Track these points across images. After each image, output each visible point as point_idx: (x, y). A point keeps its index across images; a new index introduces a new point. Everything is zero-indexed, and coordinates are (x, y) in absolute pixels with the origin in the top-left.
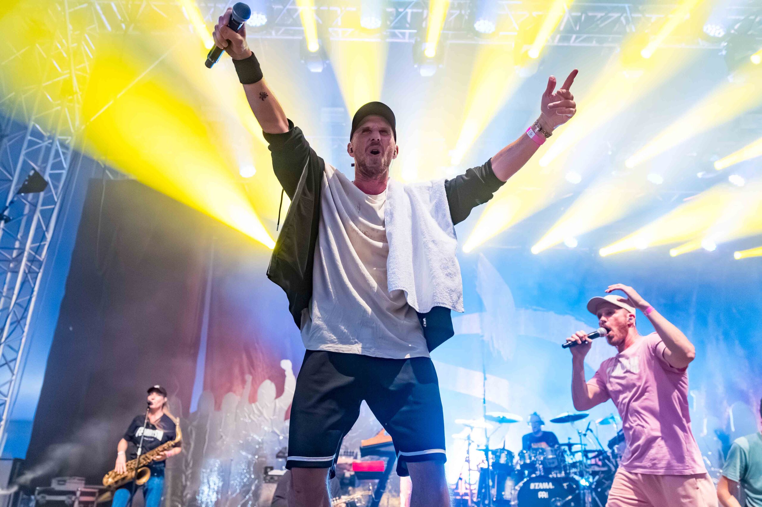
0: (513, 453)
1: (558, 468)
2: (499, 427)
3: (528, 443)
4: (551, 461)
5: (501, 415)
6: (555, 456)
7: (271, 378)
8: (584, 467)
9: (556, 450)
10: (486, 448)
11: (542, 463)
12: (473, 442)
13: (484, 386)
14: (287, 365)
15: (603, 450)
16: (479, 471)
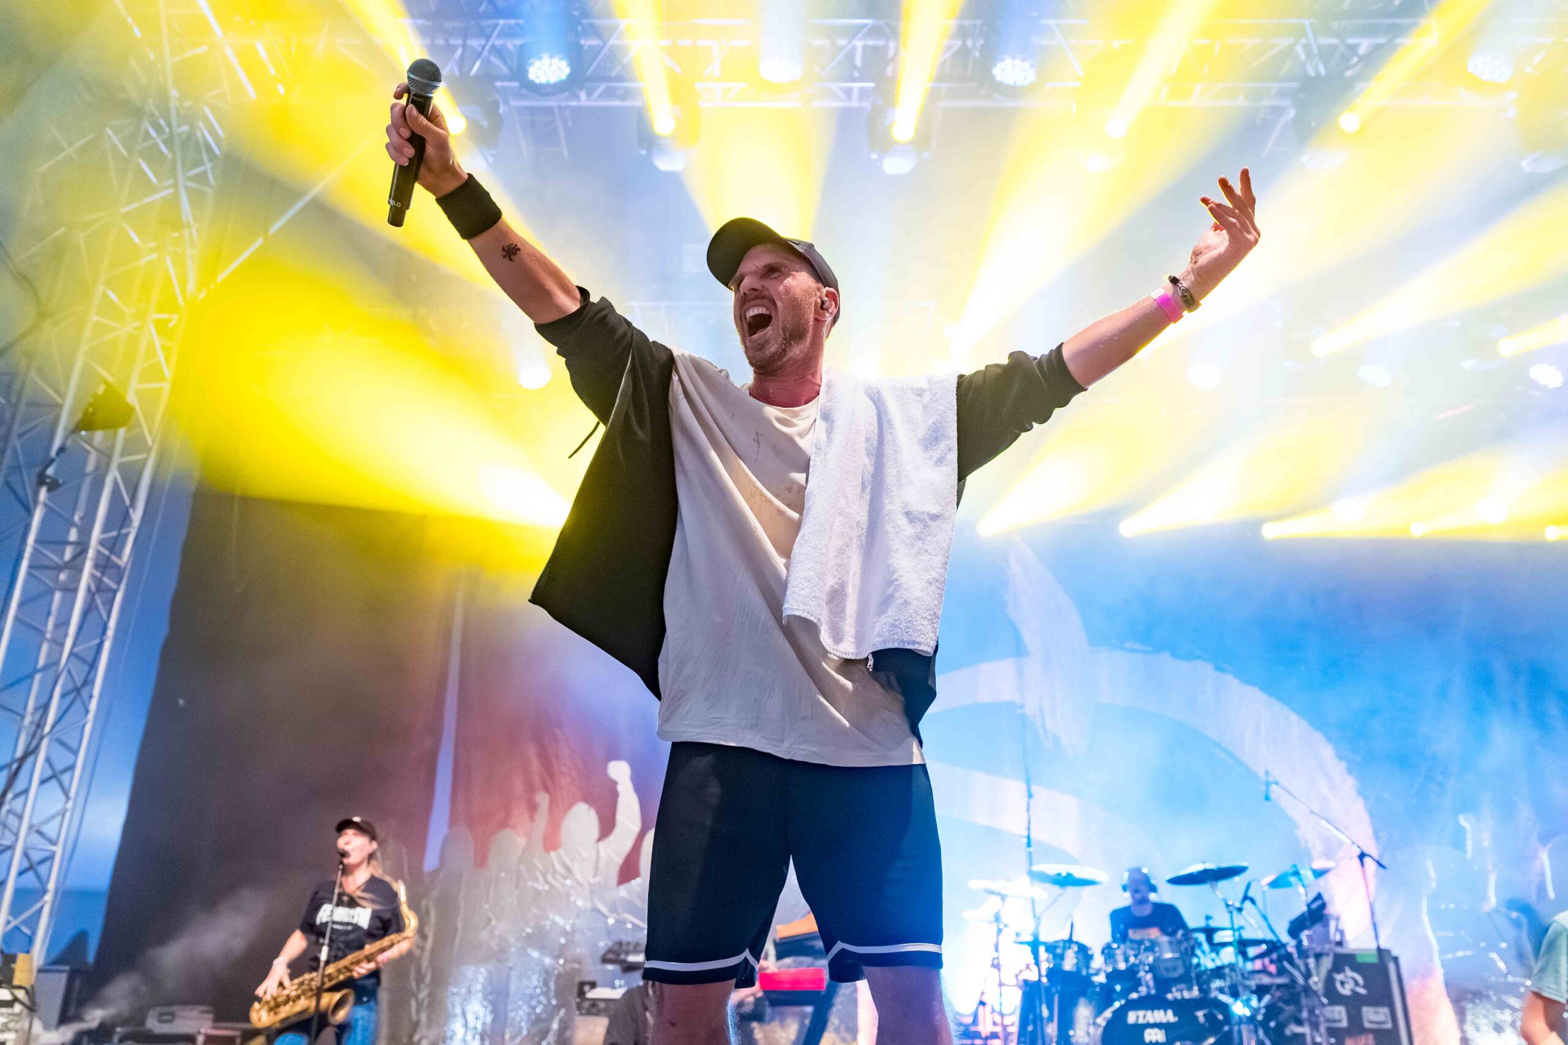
0: (1090, 949)
1: (1185, 979)
2: (1060, 895)
3: (1122, 927)
4: (1169, 965)
5: (1063, 870)
6: (1177, 955)
7: (589, 799)
8: (1240, 978)
9: (1179, 942)
10: (1035, 939)
11: (1152, 969)
12: (1006, 926)
13: (1028, 810)
14: (620, 771)
15: (1279, 940)
16: (1018, 984)
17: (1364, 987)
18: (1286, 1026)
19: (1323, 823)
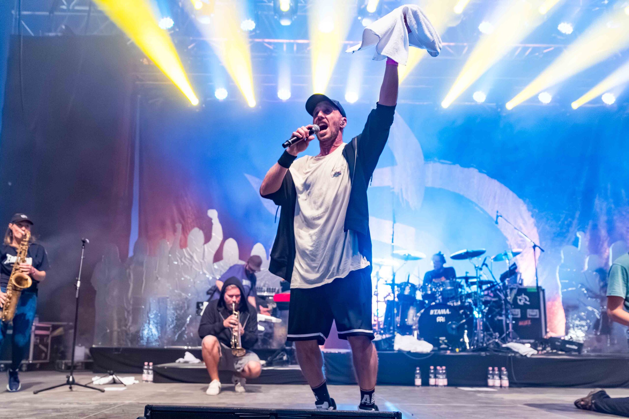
0: (416, 286)
1: (455, 298)
2: (405, 263)
3: (430, 277)
4: (449, 292)
5: (406, 253)
6: (452, 288)
7: (199, 226)
8: (478, 297)
9: (454, 283)
10: (393, 283)
12: (381, 277)
13: (393, 228)
14: (213, 214)
15: (496, 282)
16: (385, 301)
17: (529, 301)
18: (495, 316)
19: (520, 233)
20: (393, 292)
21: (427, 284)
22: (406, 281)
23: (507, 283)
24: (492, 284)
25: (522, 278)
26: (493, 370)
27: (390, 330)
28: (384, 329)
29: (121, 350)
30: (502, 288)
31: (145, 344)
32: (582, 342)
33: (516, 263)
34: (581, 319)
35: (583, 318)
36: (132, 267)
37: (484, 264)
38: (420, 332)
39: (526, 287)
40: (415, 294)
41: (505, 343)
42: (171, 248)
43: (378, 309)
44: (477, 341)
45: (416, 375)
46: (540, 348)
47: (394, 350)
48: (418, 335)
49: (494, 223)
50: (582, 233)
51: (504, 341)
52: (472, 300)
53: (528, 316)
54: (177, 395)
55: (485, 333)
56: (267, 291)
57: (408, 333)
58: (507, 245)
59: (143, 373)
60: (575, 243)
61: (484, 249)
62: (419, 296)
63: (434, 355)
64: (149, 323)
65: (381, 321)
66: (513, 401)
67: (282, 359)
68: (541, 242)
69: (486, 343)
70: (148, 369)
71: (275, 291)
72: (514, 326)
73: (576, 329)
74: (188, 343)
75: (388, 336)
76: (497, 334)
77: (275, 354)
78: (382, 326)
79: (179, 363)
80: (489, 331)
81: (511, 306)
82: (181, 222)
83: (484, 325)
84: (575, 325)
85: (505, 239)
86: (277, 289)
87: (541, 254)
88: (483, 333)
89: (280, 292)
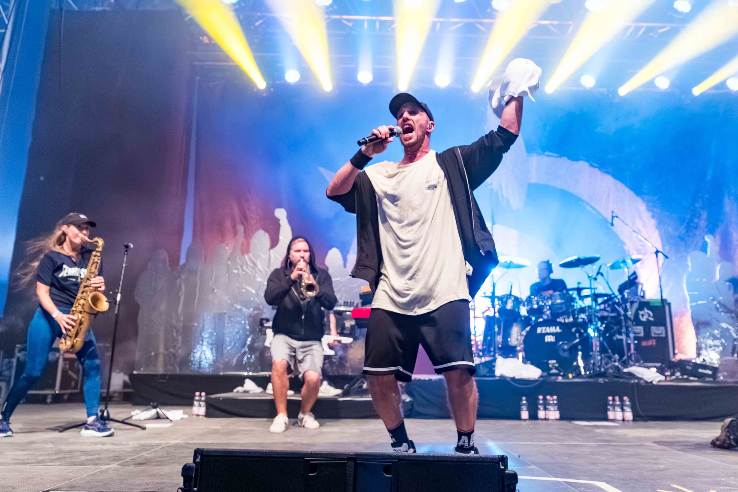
0: (520, 299)
1: (566, 313)
2: (506, 272)
4: (559, 306)
5: (509, 260)
6: (563, 301)
7: (265, 229)
8: (593, 313)
9: (564, 295)
10: (493, 295)
11: (550, 308)
14: (281, 214)
15: (614, 294)
16: (484, 318)
17: (653, 317)
18: (614, 335)
19: (639, 236)
20: (494, 307)
21: (532, 297)
22: (508, 293)
23: (626, 296)
24: (609, 297)
25: (644, 289)
26: (614, 400)
27: (490, 351)
28: (483, 351)
29: (167, 377)
30: (620, 300)
31: (196, 369)
32: (717, 366)
33: (636, 271)
34: (715, 338)
35: (716, 336)
36: (183, 277)
37: (598, 273)
38: (525, 354)
39: (649, 299)
40: (519, 308)
41: (627, 367)
42: (231, 255)
43: (476, 326)
44: (594, 364)
45: (523, 407)
46: (668, 373)
47: (495, 376)
48: (523, 357)
49: (609, 225)
50: (711, 236)
51: (625, 364)
52: (586, 315)
53: (653, 335)
54: (236, 432)
55: (603, 355)
56: (344, 305)
57: (511, 355)
58: (624, 251)
59: (194, 405)
60: (704, 248)
61: (598, 256)
62: (523, 311)
63: (543, 382)
64: (202, 345)
65: (480, 341)
66: (639, 438)
67: (361, 387)
68: (663, 247)
69: (604, 368)
70: (199, 401)
71: (353, 306)
72: (638, 347)
73: (709, 349)
74: (248, 369)
75: (488, 359)
76: (617, 356)
77: (352, 383)
78: (480, 347)
79: (238, 393)
80: (608, 353)
81: (632, 323)
82: (242, 223)
83: (601, 345)
84: (708, 346)
85: (623, 243)
86: (356, 302)
87: (664, 260)
88: (601, 355)
89: (360, 307)
